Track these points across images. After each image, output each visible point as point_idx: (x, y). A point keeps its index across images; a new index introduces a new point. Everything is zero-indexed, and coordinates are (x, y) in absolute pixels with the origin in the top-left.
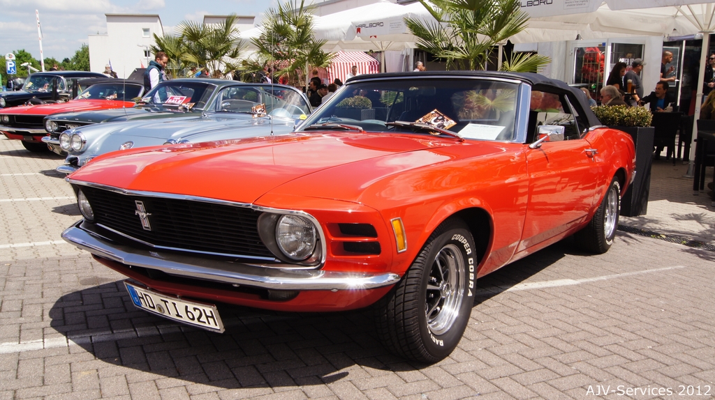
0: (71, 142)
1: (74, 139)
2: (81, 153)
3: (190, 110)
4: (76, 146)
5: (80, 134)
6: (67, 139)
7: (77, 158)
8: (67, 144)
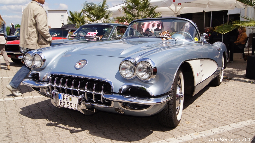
0: (33, 60)
1: (36, 58)
2: (41, 69)
3: (100, 39)
4: (38, 64)
5: (40, 54)
6: (30, 58)
7: (38, 74)
8: (30, 62)
